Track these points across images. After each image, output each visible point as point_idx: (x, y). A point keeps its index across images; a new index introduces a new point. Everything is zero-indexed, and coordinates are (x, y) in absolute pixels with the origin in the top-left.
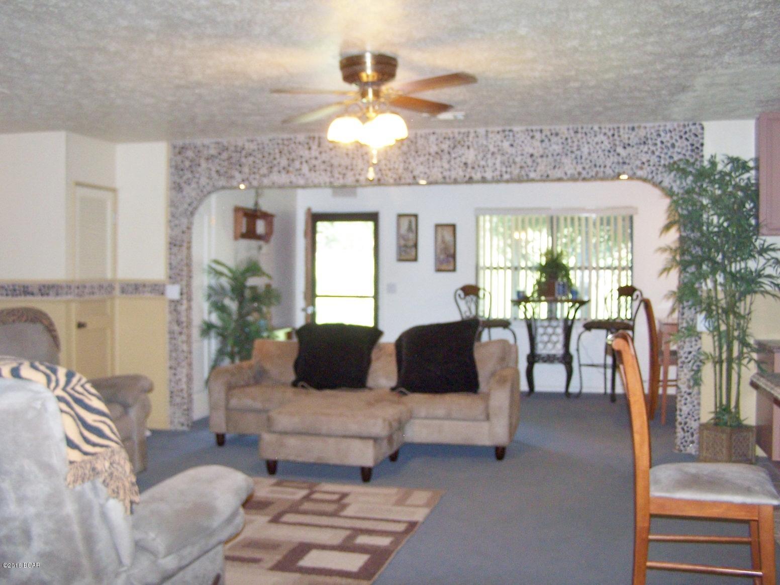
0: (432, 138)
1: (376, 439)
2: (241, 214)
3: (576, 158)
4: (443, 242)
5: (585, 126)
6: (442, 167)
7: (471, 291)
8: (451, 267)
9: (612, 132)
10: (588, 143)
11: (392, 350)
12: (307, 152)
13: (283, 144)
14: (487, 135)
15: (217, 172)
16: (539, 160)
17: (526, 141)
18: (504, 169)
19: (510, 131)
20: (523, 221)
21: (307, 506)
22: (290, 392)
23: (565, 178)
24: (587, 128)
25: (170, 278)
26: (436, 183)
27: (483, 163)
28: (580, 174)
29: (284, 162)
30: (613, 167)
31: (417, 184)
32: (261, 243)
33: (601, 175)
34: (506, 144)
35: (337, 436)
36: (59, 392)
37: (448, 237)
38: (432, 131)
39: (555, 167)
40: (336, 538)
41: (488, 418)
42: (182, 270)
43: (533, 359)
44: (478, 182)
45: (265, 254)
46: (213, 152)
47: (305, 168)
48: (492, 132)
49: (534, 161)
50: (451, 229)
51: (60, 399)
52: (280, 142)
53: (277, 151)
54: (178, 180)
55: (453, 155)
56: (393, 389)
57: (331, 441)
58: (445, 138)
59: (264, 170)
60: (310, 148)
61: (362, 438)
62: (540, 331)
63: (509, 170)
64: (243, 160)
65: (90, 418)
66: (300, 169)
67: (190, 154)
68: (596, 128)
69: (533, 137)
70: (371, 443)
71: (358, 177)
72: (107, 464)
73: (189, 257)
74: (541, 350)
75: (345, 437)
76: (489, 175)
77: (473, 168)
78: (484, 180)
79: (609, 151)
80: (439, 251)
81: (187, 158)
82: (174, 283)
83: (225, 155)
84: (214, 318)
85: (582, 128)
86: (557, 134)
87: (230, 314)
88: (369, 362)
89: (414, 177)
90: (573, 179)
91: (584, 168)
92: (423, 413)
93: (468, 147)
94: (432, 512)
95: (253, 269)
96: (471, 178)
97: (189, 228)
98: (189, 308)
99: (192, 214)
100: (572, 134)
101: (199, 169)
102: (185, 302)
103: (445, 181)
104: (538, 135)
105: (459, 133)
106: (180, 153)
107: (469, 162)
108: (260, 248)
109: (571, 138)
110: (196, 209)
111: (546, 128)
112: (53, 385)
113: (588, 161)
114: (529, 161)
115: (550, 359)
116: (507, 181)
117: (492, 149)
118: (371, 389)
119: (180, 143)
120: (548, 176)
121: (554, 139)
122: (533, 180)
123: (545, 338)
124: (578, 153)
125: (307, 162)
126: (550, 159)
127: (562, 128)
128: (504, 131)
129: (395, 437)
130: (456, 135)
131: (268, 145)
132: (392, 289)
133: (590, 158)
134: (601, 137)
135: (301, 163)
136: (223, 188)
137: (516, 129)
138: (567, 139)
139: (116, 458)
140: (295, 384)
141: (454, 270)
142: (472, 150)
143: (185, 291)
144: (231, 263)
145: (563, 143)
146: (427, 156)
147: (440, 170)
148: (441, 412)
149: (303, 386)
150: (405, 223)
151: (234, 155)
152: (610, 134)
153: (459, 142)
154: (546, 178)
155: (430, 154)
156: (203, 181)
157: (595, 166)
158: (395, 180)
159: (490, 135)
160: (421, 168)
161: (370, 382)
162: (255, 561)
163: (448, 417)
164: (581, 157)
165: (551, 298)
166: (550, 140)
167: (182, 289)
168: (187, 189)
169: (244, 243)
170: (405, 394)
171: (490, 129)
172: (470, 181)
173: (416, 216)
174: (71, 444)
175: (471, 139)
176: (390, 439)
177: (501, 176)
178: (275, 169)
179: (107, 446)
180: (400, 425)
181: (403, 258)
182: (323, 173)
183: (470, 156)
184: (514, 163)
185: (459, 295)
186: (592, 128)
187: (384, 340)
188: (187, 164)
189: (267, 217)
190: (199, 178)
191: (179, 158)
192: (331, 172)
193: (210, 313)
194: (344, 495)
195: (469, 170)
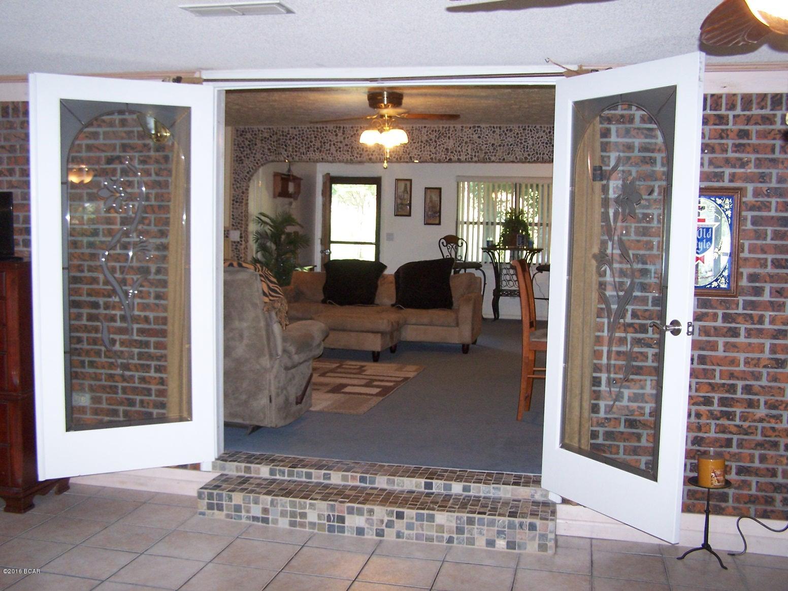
0: (424, 131)
1: (383, 333)
2: (279, 178)
3: (524, 147)
4: (431, 201)
5: (530, 125)
6: (431, 151)
7: (452, 240)
8: (437, 222)
9: (549, 130)
10: (532, 137)
11: (393, 279)
12: (335, 137)
13: (318, 131)
14: (462, 130)
15: (269, 149)
16: (498, 148)
17: (489, 135)
18: (474, 154)
19: (478, 127)
20: (494, 186)
21: (339, 370)
22: (322, 306)
23: (516, 161)
24: (532, 127)
25: (233, 225)
26: (426, 162)
27: (459, 149)
28: (526, 158)
29: (318, 144)
30: (549, 154)
31: (413, 162)
32: (292, 200)
33: (540, 159)
34: (475, 136)
35: (357, 331)
36: (261, 273)
37: (435, 198)
38: (423, 125)
39: (508, 154)
40: (363, 382)
41: (457, 325)
42: (242, 220)
43: (498, 293)
44: (455, 162)
45: (295, 209)
46: (266, 135)
47: (333, 149)
48: (466, 127)
49: (494, 149)
50: (438, 191)
51: (261, 275)
52: (315, 130)
53: (313, 136)
54: (240, 155)
55: (438, 143)
56: (393, 305)
57: (353, 334)
58: (433, 131)
59: (303, 150)
60: (337, 135)
61: (373, 332)
62: (504, 272)
63: (477, 154)
64: (289, 142)
65: (271, 285)
66: (330, 150)
67: (248, 136)
68: (538, 127)
69: (494, 132)
70: (380, 335)
71: (370, 156)
72: (279, 304)
73: (247, 211)
74: (505, 286)
75: (362, 331)
76: (463, 158)
77: (452, 152)
78: (459, 161)
79: (547, 143)
80: (427, 209)
81: (247, 139)
82: (235, 229)
83: (275, 138)
84: (259, 256)
85: (528, 127)
86: (511, 130)
87: (270, 254)
88: (376, 287)
89: (411, 157)
90: (521, 161)
91: (529, 155)
92: (414, 321)
93: (449, 138)
94: (418, 374)
95: (288, 220)
96: (450, 159)
97: (247, 190)
98: (246, 248)
99: (250, 179)
100: (522, 131)
101: (256, 147)
102: (243, 243)
103: (432, 160)
104: (498, 131)
105: (443, 127)
106: (241, 135)
107: (449, 148)
108: (291, 204)
109: (521, 133)
110: (252, 176)
111: (503, 126)
112: (257, 270)
113: (532, 150)
114: (491, 149)
115: (511, 294)
116: (476, 162)
117: (465, 139)
118: (377, 305)
119: (242, 127)
120: (504, 159)
121: (509, 134)
122: (493, 162)
123: (508, 277)
124: (526, 144)
125: (334, 144)
126: (506, 148)
127: (515, 127)
128: (474, 127)
129: (395, 334)
130: (441, 129)
131: (306, 131)
132: (390, 237)
133: (533, 148)
134: (541, 134)
135: (330, 145)
136: (272, 161)
137: (483, 126)
138: (518, 134)
139: (283, 302)
140: (324, 302)
141: (439, 224)
142: (451, 140)
143: (243, 235)
144: (272, 216)
145: (515, 137)
146: (420, 143)
147: (429, 153)
148: (426, 320)
149: (330, 303)
150: (402, 185)
151: (281, 137)
152: (547, 131)
153: (443, 134)
154: (503, 161)
155: (422, 142)
156: (258, 156)
157: (537, 153)
158: (397, 159)
159: (465, 130)
160: (415, 151)
161: (377, 301)
162: (318, 390)
163: (431, 324)
164: (527, 147)
165: (513, 247)
166: (506, 134)
167: (241, 234)
168: (246, 162)
169: (280, 200)
170: (401, 309)
171: (464, 126)
172: (450, 161)
173: (410, 181)
174: (265, 294)
175: (451, 132)
176: (391, 334)
177: (472, 158)
178: (312, 149)
179: (279, 297)
180: (398, 327)
181: (399, 213)
182: (346, 153)
183: (450, 144)
184: (481, 150)
185: (443, 243)
186: (535, 127)
187: (386, 272)
188: (247, 143)
189: (297, 180)
190: (255, 154)
191: (241, 139)
192: (352, 152)
193: (257, 252)
194: (363, 366)
195: (449, 154)
